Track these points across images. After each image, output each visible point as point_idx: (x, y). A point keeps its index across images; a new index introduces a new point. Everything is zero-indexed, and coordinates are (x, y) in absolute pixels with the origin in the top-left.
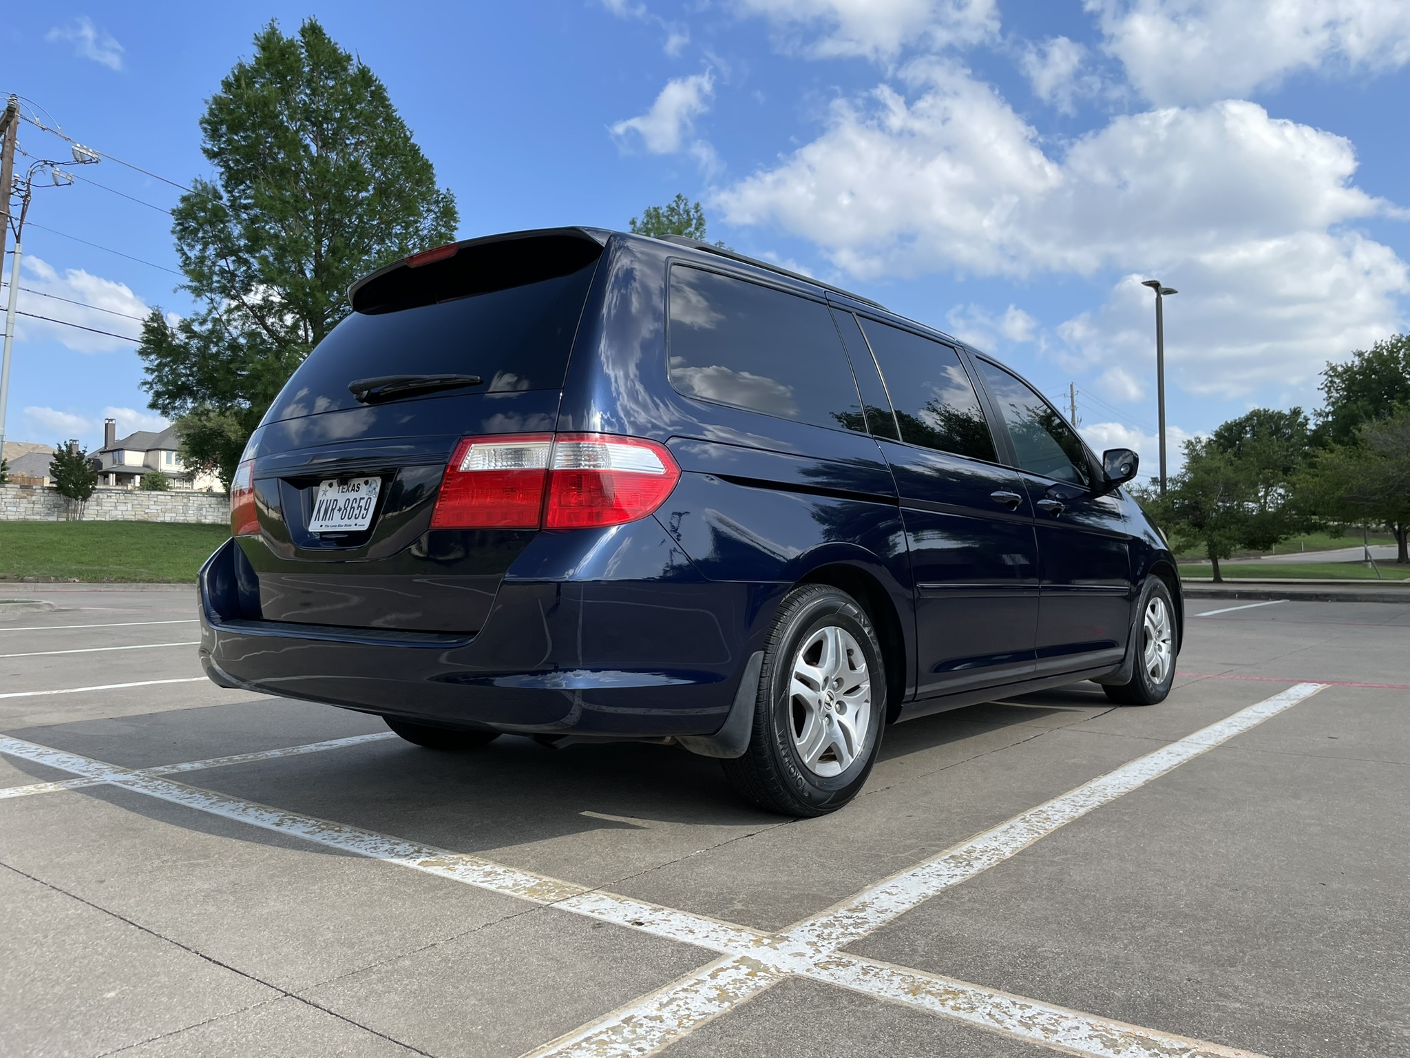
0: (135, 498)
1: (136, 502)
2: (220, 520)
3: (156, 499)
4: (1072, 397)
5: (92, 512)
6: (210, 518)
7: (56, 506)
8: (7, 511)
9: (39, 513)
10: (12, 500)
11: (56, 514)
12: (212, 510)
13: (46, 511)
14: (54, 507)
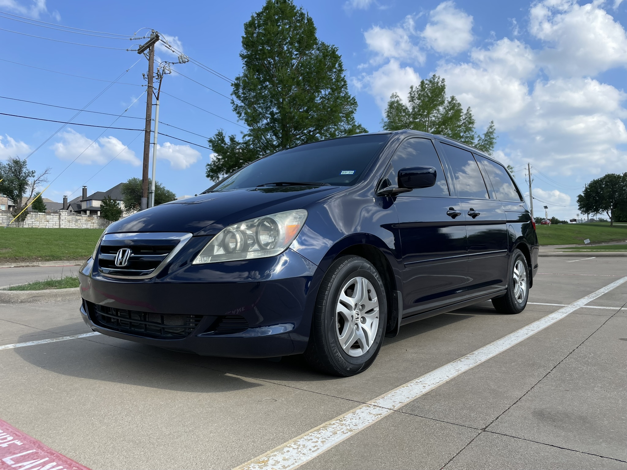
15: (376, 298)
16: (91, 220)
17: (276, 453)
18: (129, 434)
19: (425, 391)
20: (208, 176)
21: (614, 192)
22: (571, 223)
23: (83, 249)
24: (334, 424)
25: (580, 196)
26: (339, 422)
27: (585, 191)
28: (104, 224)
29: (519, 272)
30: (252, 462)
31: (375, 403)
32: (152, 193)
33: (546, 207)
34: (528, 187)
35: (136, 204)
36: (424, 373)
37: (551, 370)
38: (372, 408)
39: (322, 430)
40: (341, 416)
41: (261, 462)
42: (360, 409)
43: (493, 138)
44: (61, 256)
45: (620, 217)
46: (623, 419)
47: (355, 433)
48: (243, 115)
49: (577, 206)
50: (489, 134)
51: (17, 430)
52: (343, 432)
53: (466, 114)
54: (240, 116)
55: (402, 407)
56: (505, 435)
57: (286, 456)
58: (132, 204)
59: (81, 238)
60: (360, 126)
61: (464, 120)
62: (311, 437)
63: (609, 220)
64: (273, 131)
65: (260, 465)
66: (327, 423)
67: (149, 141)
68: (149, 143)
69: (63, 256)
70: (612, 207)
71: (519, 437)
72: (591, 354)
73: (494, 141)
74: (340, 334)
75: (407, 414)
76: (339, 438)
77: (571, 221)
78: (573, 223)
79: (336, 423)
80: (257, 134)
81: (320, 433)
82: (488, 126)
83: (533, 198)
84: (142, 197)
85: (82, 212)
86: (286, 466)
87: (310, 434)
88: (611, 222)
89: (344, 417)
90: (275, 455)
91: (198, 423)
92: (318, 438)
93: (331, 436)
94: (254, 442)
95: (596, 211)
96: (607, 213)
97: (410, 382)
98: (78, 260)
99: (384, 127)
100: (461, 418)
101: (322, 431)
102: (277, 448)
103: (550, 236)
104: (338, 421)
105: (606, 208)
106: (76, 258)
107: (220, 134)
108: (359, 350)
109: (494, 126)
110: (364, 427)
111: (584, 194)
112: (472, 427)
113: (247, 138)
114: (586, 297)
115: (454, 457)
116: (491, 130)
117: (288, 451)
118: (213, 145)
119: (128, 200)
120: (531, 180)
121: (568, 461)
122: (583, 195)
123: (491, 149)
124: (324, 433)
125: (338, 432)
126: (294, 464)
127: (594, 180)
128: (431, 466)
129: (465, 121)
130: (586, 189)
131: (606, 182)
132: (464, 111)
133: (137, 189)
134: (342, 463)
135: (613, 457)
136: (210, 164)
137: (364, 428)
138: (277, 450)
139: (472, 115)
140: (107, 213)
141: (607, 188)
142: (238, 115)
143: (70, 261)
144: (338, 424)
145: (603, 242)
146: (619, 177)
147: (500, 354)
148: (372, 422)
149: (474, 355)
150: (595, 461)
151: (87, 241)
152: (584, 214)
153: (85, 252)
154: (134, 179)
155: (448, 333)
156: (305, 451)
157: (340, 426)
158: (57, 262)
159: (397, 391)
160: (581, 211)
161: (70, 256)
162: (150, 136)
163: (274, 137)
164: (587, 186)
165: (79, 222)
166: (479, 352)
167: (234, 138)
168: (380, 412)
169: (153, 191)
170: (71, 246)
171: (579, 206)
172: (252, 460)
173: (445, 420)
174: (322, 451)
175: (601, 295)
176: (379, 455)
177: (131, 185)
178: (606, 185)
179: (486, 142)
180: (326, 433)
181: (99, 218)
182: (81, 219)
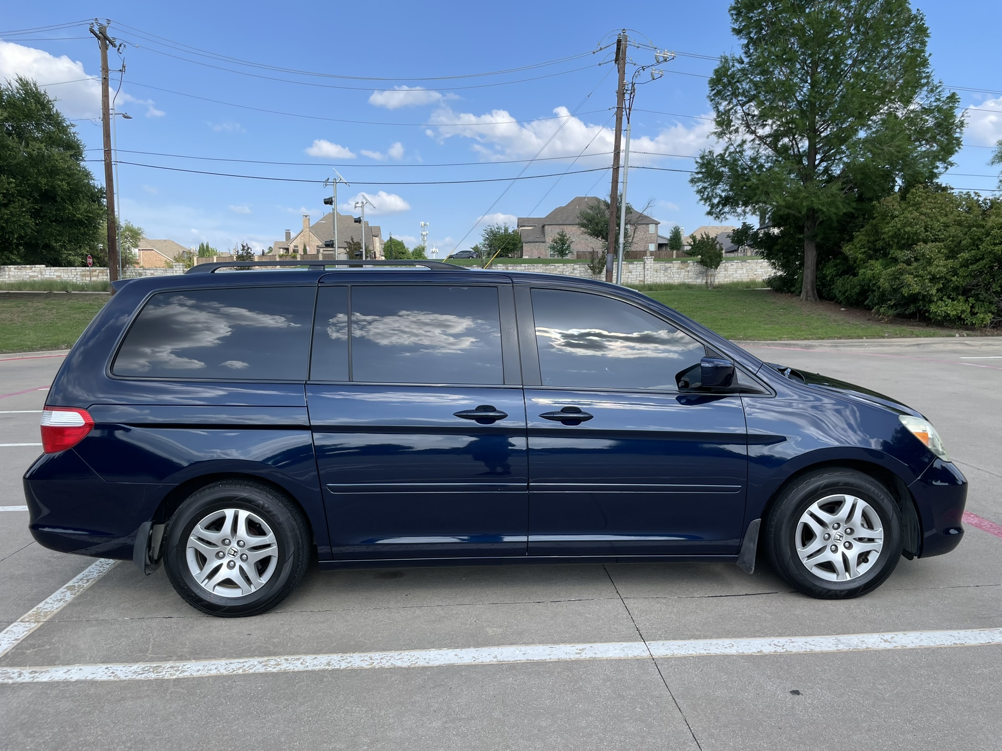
0: (748, 265)
1: (748, 268)
3: (761, 265)
5: (722, 275)
7: (701, 273)
9: (691, 278)
10: (676, 271)
11: (701, 278)
13: (695, 276)
67: (618, 180)
68: (618, 183)
162: (618, 173)
181: (696, 264)
182: (672, 266)
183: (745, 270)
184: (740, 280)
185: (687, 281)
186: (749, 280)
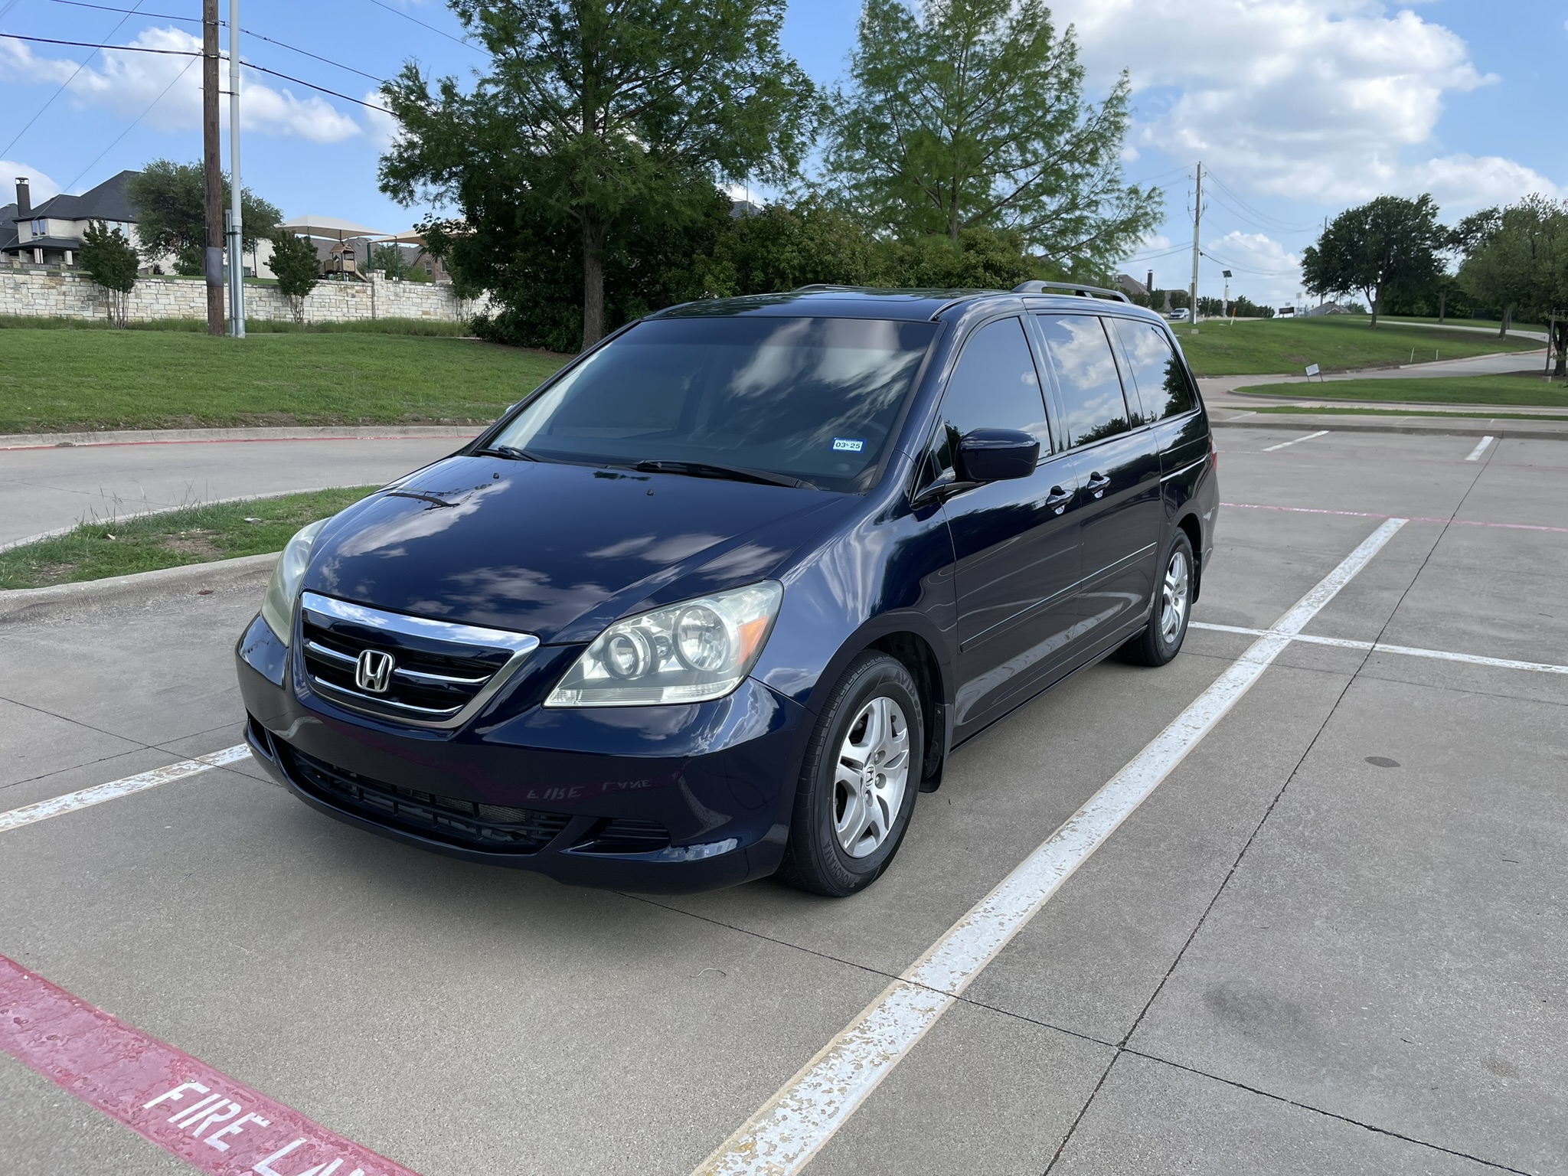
0: (177, 288)
1: (179, 294)
2: (272, 316)
4: (1198, 180)
6: (261, 313)
7: (91, 298)
8: (35, 304)
9: (72, 307)
10: (39, 291)
11: (91, 308)
12: (263, 304)
13: (79, 304)
14: (89, 300)
15: (905, 730)
16: (57, 284)
17: (763, 1123)
18: (468, 1083)
19: (1005, 936)
20: (384, 188)
21: (1390, 243)
22: (1281, 316)
23: (72, 400)
24: (851, 1041)
25: (1310, 251)
26: (860, 1035)
27: (1323, 239)
28: (94, 296)
29: (1176, 577)
30: (726, 1149)
31: (915, 975)
32: (234, 233)
33: (1227, 274)
34: (1193, 224)
35: (173, 236)
36: (995, 880)
37: (1235, 866)
38: (914, 993)
39: (834, 1057)
40: (859, 1018)
41: (743, 1148)
42: (892, 994)
43: (1124, 114)
44: (17, 422)
45: (1395, 304)
46: (1363, 1013)
47: (895, 1065)
48: (476, 20)
49: (1299, 273)
50: (1114, 102)
51: (238, 1085)
52: (872, 1062)
53: (1062, 44)
54: (468, 23)
55: (969, 987)
56: (1159, 1060)
57: (784, 1129)
58: (161, 233)
59: (58, 366)
60: (792, 65)
61: (1056, 58)
62: (819, 1079)
63: (1369, 310)
64: (561, 69)
65: (743, 1155)
66: (838, 1037)
67: (217, 87)
68: (218, 92)
69: (23, 422)
70: (1379, 281)
71: (1184, 1065)
72: (1309, 813)
73: (1126, 121)
74: (839, 821)
75: (981, 1008)
76: (869, 1080)
77: (1282, 311)
78: (1287, 316)
79: (854, 1039)
80: (516, 74)
81: (831, 1068)
82: (1115, 83)
83: (1201, 254)
84: (209, 245)
85: (20, 252)
86: (791, 1156)
87: (814, 1070)
88: (1374, 316)
89: (866, 1021)
90: (764, 1129)
91: (592, 1046)
92: (831, 1080)
93: (853, 1073)
94: (714, 1094)
95: (1344, 288)
96: (1368, 294)
97: (972, 910)
98: (63, 432)
99: (853, 70)
100: (1079, 1016)
101: (834, 1061)
102: (762, 1109)
103: (1230, 352)
104: (857, 1033)
105: (1364, 283)
106: (58, 427)
107: (412, 74)
108: (871, 840)
109: (1127, 82)
110: (908, 1045)
111: (1320, 245)
112: (1102, 1040)
113: (491, 90)
114: (1303, 602)
115: (1077, 1122)
116: (1120, 93)
117: (785, 1118)
118: (395, 100)
119: (151, 224)
120: (1201, 207)
121: (1268, 1126)
122: (1317, 248)
123: (1116, 142)
124: (838, 1065)
125: (864, 1063)
126: (802, 1150)
127: (1348, 212)
128: (1041, 1146)
129: (1058, 60)
130: (1326, 236)
131: (1377, 216)
132: (1059, 34)
133: (172, 194)
134: (888, 1144)
135: (1342, 1113)
136: (389, 156)
137: (908, 1051)
138: (763, 1116)
139: (1077, 47)
140: (100, 268)
141: (1375, 233)
142: (463, 20)
143: (44, 435)
144: (859, 1041)
145: (1348, 369)
146: (1407, 205)
147: (1135, 813)
148: (920, 1033)
149: (1086, 817)
150: (1312, 1125)
151: (78, 375)
152: (1313, 296)
153: (80, 410)
154: (163, 163)
155: (1026, 738)
156: (815, 1116)
157: (863, 1045)
158: (9, 436)
159: (952, 940)
160: (1307, 288)
161: (41, 422)
162: (217, 70)
163: (562, 83)
164: (1328, 225)
165: (24, 291)
166: (1094, 807)
167: (453, 86)
168: (930, 1003)
169: (238, 230)
170: (39, 392)
171: (1304, 275)
172: (726, 1143)
173: (1051, 1023)
174: (846, 1116)
175: (1335, 593)
176: (948, 1120)
177: (154, 181)
178: (1375, 224)
179: (1107, 124)
180: (842, 1066)
181: (77, 280)
182: (29, 281)
183: (172, 297)
184: (165, 316)
185: (64, 313)
186: (181, 317)
